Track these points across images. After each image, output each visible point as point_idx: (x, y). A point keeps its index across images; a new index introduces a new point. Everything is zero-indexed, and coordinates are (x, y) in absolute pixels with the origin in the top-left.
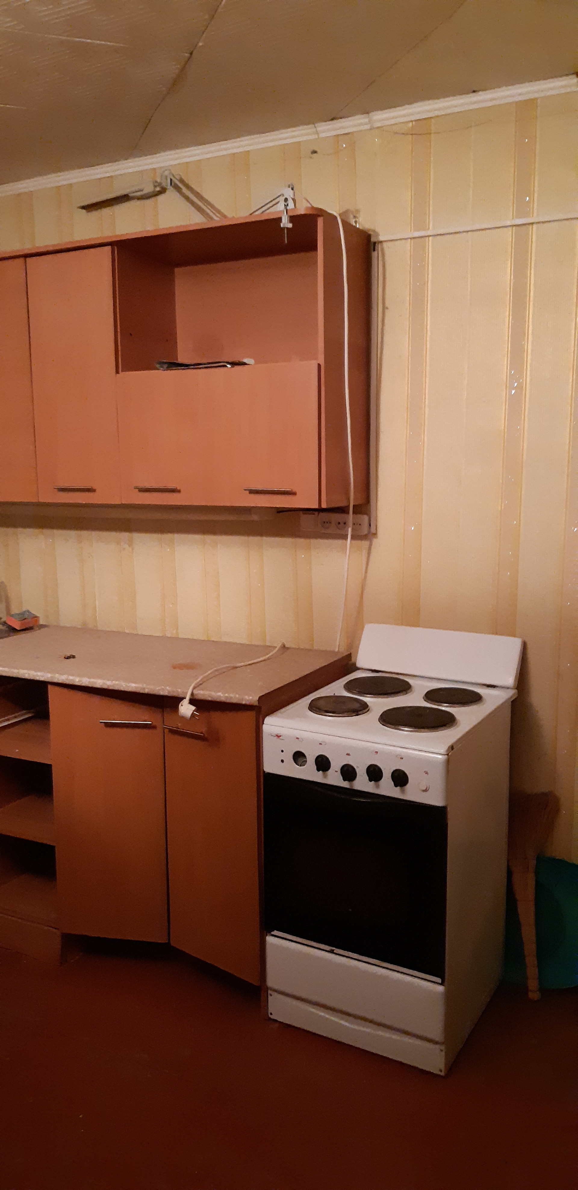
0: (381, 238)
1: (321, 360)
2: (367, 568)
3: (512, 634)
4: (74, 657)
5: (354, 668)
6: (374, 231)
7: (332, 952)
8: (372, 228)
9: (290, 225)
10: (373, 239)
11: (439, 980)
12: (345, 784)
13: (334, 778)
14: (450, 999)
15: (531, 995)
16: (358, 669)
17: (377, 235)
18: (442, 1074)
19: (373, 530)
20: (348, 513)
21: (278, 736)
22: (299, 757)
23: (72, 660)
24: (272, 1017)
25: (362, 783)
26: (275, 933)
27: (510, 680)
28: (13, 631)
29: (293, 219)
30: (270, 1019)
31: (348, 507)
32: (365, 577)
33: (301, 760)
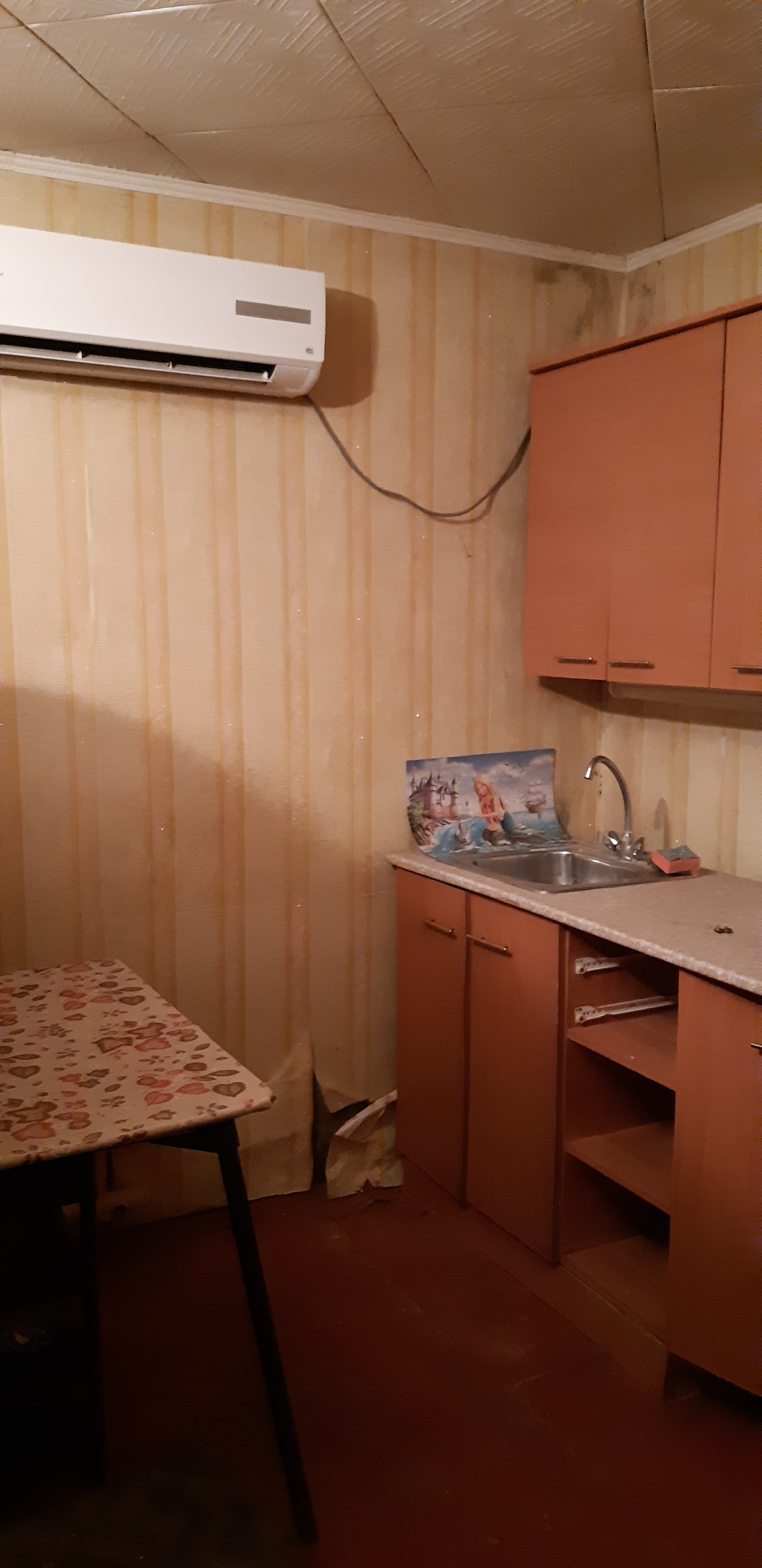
4: (729, 931)
23: (725, 935)
28: (659, 874)
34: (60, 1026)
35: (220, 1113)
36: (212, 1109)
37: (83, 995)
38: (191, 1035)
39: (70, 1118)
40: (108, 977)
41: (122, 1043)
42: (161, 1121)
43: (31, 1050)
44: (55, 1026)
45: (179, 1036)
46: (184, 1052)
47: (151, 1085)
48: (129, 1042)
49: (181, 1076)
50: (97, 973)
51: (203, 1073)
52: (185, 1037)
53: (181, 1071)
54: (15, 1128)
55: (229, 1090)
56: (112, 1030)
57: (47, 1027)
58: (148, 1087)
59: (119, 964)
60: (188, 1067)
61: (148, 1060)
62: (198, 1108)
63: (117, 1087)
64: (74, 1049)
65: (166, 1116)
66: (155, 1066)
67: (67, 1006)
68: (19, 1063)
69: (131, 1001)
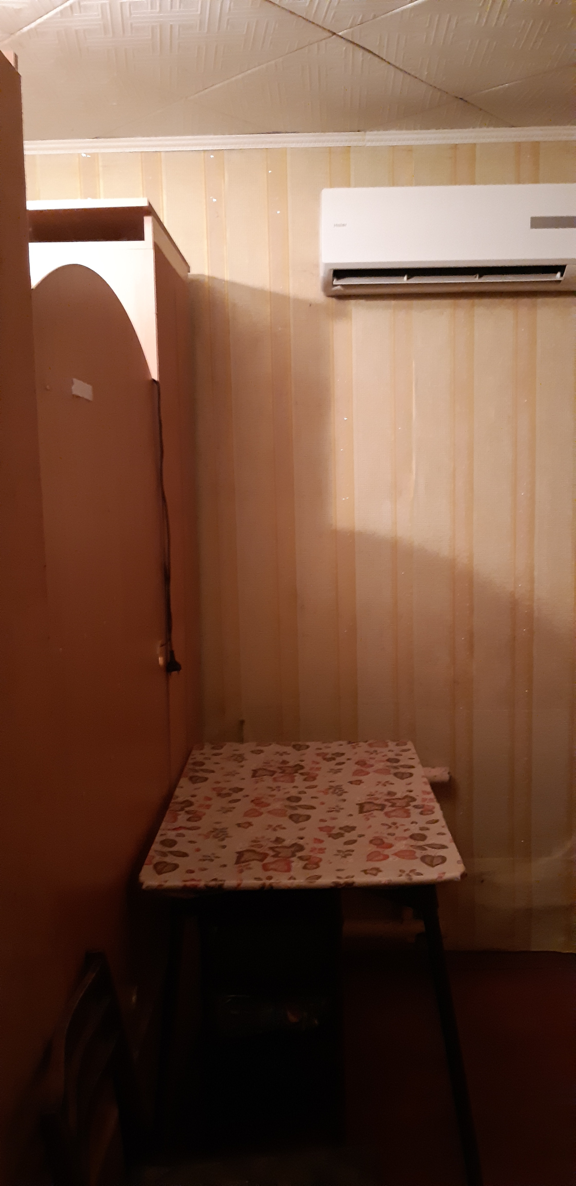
34: (341, 787)
35: (416, 878)
36: (410, 874)
37: (372, 766)
38: (429, 811)
39: (307, 860)
40: (397, 755)
41: (377, 808)
42: (369, 875)
43: (313, 802)
44: (339, 787)
45: (420, 810)
46: (417, 823)
47: (378, 845)
48: (382, 807)
49: (404, 842)
50: (392, 749)
51: (421, 843)
52: (425, 811)
53: (406, 838)
54: (268, 860)
55: (432, 861)
56: (375, 796)
57: (334, 787)
58: (376, 846)
59: (410, 745)
60: (412, 837)
61: (387, 825)
62: (401, 871)
63: (354, 841)
64: (342, 807)
65: (374, 872)
66: (390, 831)
67: (356, 773)
68: (300, 811)
69: (401, 776)
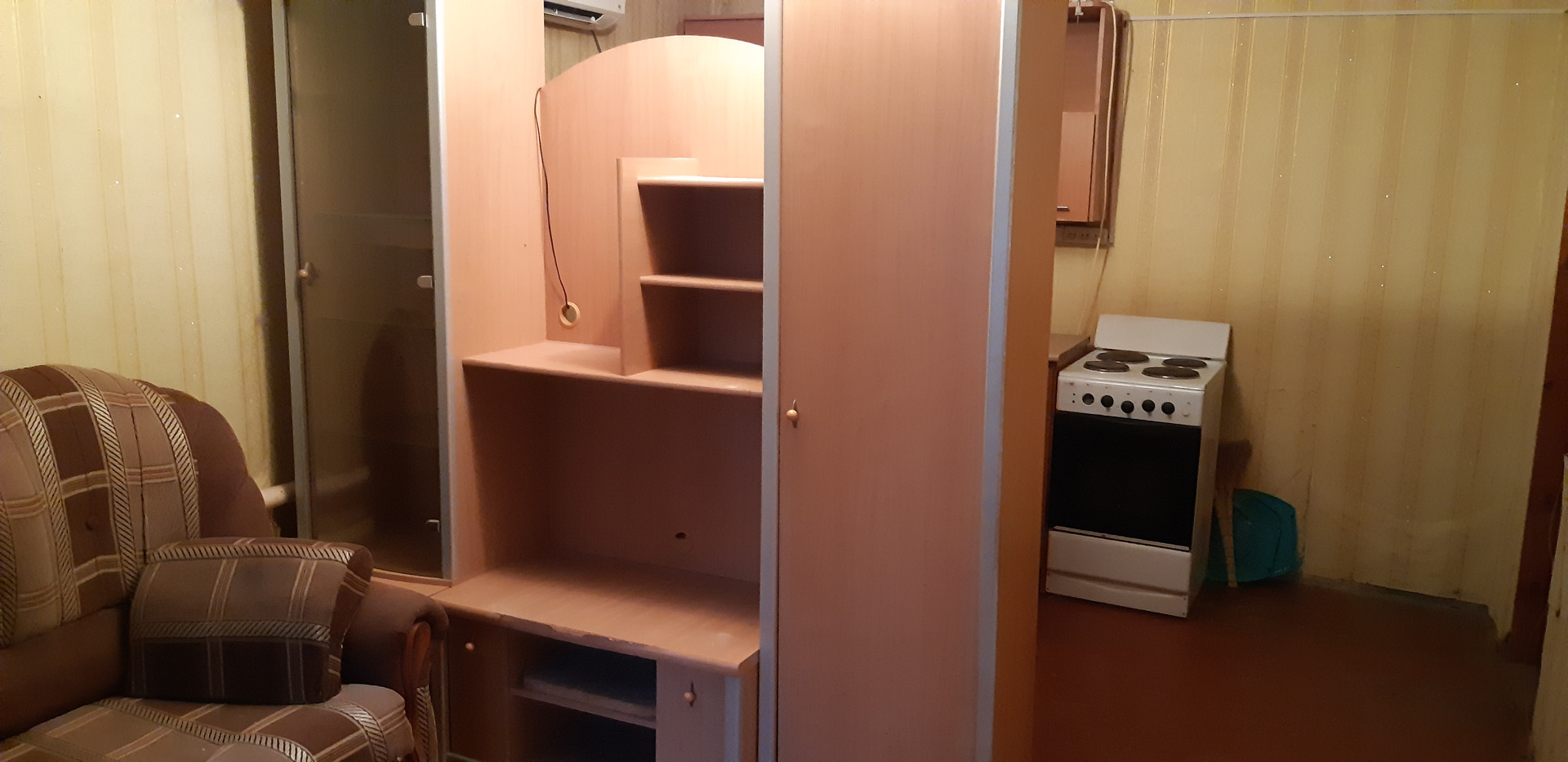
0: (1132, 18)
1: (1097, 113)
2: (1103, 270)
3: (1223, 321)
5: (1093, 349)
6: (1126, 12)
7: (1104, 537)
8: (1125, 9)
9: (1082, 14)
10: (1125, 19)
11: (1187, 549)
12: (1124, 415)
13: (1116, 411)
14: (1195, 563)
15: (1230, 584)
16: (1096, 349)
17: (1128, 15)
18: (1185, 616)
19: (1111, 241)
20: (1099, 227)
21: (1072, 384)
22: (1088, 398)
24: (1047, 591)
25: (1139, 414)
26: (1057, 527)
27: (1222, 354)
29: (1083, 9)
30: (1047, 593)
31: (1100, 222)
32: (1101, 279)
33: (1088, 401)
